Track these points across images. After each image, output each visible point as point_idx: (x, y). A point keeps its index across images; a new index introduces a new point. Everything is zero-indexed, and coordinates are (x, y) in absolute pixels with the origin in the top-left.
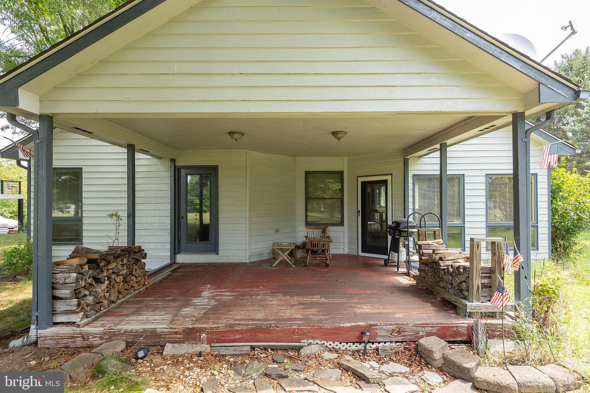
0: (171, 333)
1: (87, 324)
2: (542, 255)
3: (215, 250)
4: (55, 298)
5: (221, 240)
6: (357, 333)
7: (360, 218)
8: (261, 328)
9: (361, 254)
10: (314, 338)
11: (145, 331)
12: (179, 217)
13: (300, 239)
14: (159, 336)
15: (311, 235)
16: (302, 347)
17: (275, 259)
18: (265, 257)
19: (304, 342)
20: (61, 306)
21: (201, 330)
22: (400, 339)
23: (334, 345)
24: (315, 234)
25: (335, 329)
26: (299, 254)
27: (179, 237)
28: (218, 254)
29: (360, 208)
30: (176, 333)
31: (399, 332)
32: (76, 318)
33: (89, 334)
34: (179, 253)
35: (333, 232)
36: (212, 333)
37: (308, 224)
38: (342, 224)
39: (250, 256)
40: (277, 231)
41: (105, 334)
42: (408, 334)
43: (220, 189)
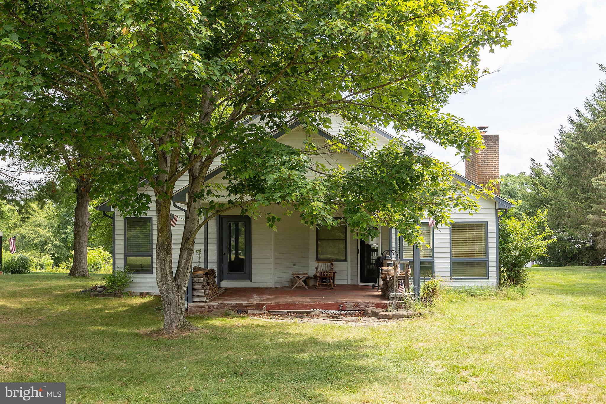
0: (249, 306)
1: (210, 301)
2: (492, 282)
3: (250, 279)
4: (194, 289)
5: (254, 271)
6: (337, 306)
7: (359, 255)
8: (292, 304)
9: (360, 284)
10: (316, 308)
11: (237, 304)
12: (222, 254)
13: (312, 272)
14: (244, 307)
15: (320, 269)
16: (311, 312)
17: (293, 286)
18: (286, 285)
19: (312, 310)
20: (196, 293)
21: (263, 305)
22: (357, 309)
23: (326, 312)
24: (324, 267)
25: (326, 304)
26: (311, 283)
27: (222, 268)
28: (251, 281)
29: (359, 248)
30: (252, 306)
31: (357, 306)
32: (204, 299)
33: (211, 306)
34: (222, 280)
35: (338, 267)
36: (268, 306)
37: (318, 260)
38: (346, 260)
39: (275, 283)
40: (294, 265)
41: (219, 306)
42: (361, 307)
43: (253, 233)
